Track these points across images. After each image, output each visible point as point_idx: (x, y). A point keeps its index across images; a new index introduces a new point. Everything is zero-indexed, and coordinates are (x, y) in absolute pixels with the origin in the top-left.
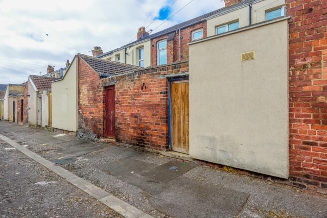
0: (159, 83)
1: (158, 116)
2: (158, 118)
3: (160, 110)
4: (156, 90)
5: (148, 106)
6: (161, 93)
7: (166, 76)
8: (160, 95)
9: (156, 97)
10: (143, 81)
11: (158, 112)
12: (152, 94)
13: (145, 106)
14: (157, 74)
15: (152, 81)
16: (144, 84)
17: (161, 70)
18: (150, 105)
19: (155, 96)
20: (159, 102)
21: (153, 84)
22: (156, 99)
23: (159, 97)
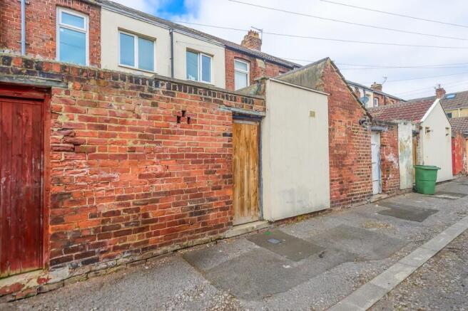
0: (219, 118)
1: (217, 174)
2: (219, 177)
3: (222, 164)
4: (213, 128)
5: (195, 156)
6: (225, 135)
7: (232, 109)
8: (222, 138)
9: (215, 140)
10: (182, 107)
11: (219, 167)
12: (206, 134)
13: (188, 156)
14: (216, 101)
15: (204, 111)
16: (184, 112)
17: (223, 97)
18: (201, 156)
19: (211, 140)
20: (219, 150)
21: (209, 117)
22: (216, 145)
23: (221, 141)
